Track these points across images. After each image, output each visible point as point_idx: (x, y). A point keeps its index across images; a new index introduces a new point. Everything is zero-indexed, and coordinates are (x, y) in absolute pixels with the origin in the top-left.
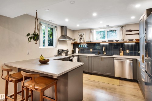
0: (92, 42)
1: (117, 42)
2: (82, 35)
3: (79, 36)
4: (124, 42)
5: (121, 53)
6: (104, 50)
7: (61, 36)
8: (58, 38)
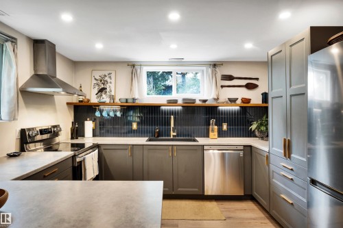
0: (138, 102)
1: (204, 104)
2: (106, 78)
3: (95, 82)
4: (217, 105)
5: (213, 131)
6: (172, 125)
7: (32, 77)
8: (20, 85)
